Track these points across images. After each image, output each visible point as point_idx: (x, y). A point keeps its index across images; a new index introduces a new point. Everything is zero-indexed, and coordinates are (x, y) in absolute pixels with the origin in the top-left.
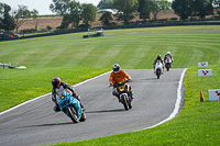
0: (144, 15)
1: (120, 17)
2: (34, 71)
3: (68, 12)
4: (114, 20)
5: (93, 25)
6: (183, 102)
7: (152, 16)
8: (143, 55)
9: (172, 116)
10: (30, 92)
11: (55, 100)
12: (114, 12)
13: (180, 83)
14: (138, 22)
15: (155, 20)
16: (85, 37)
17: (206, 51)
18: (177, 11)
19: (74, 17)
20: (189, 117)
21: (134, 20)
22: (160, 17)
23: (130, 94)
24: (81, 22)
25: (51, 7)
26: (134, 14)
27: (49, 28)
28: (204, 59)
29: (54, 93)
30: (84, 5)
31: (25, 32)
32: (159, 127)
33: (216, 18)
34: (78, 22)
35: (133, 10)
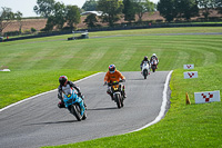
0: (129, 17)
1: (105, 19)
2: (18, 74)
3: (52, 14)
4: (99, 22)
5: (78, 27)
6: (169, 105)
7: (137, 18)
8: (128, 58)
9: (158, 119)
10: (15, 96)
11: (60, 97)
12: (98, 14)
13: (166, 85)
14: (123, 24)
15: (140, 22)
16: (69, 39)
17: (192, 53)
18: (162, 13)
19: (58, 20)
20: (175, 120)
21: (119, 22)
22: (145, 19)
23: (123, 93)
24: (66, 24)
25: (36, 9)
26: (119, 16)
27: (33, 30)
28: (189, 61)
29: (61, 90)
30: (68, 7)
31: (9, 34)
32: (145, 131)
33: (202, 20)
34: (62, 24)
35: (118, 12)
